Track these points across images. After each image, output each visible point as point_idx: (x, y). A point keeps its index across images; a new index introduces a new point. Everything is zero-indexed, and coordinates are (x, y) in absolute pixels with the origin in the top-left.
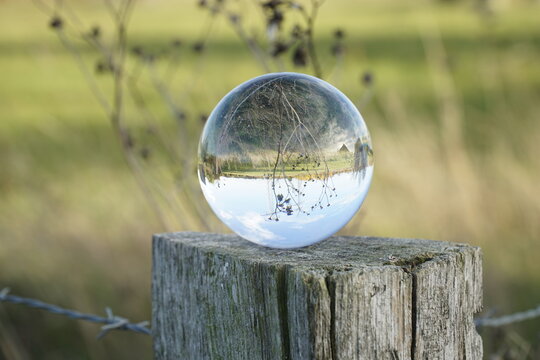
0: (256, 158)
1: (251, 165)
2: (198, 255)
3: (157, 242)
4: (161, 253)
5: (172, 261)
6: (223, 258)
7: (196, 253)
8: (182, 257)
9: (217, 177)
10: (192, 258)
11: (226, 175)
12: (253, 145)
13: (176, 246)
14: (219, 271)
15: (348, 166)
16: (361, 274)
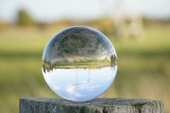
0: (71, 59)
1: (68, 63)
2: (41, 105)
3: (22, 101)
4: (24, 105)
5: (29, 109)
6: (54, 105)
7: (40, 104)
8: (34, 106)
9: (52, 69)
10: (39, 106)
11: (56, 68)
12: (69, 54)
13: (31, 101)
14: (51, 111)
15: (109, 64)
16: (118, 108)
